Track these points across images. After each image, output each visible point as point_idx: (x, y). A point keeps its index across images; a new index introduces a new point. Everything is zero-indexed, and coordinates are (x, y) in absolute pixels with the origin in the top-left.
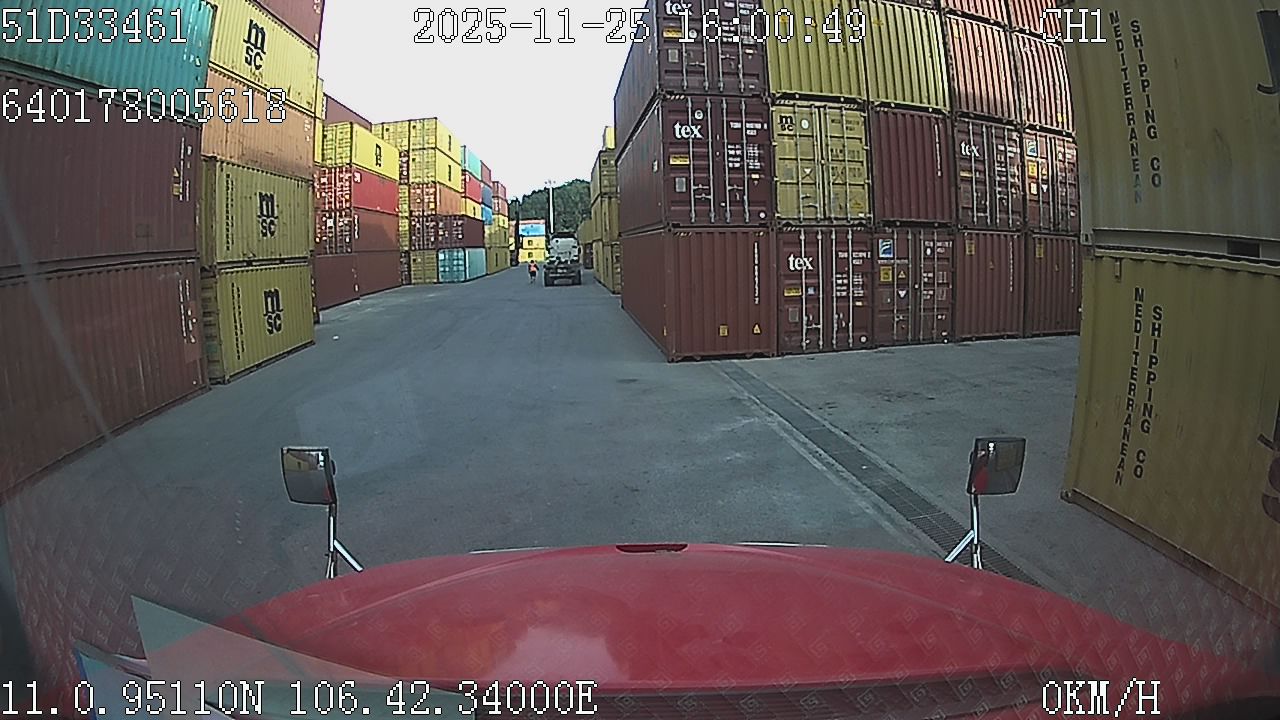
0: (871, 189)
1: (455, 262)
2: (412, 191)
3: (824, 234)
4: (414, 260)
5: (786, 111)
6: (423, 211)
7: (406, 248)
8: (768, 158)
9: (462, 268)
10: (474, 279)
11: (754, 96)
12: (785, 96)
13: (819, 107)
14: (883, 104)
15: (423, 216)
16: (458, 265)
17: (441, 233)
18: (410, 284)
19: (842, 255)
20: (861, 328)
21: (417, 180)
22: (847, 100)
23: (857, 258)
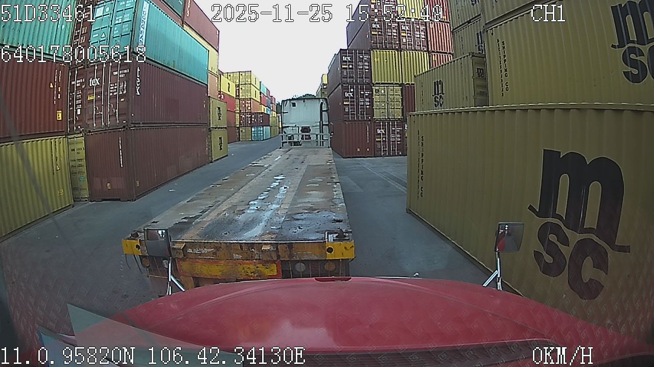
0: (402, 109)
1: (259, 132)
2: (241, 102)
3: (387, 123)
4: (242, 131)
5: (377, 88)
6: (246, 110)
7: (238, 126)
8: (371, 102)
9: (262, 135)
10: (267, 139)
11: (369, 84)
12: (377, 83)
13: (387, 86)
14: (407, 84)
15: (245, 112)
16: (260, 133)
17: (253, 119)
18: (240, 141)
19: (393, 129)
20: (400, 150)
21: (243, 97)
22: (395, 84)
23: (398, 129)
